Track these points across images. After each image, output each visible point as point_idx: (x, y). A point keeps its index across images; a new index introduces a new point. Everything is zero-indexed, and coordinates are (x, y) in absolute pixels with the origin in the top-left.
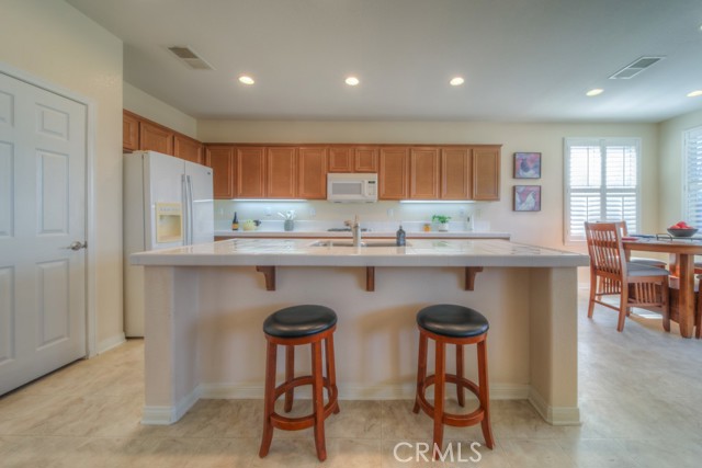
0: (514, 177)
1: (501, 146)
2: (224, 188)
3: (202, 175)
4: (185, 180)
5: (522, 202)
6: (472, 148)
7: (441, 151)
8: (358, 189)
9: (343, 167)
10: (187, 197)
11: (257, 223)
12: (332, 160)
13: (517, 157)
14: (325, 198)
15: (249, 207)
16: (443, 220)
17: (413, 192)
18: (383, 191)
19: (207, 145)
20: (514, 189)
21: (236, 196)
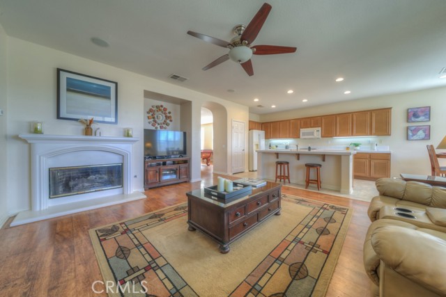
0: (408, 122)
1: (391, 108)
2: (267, 137)
3: (262, 133)
4: (259, 135)
5: (414, 135)
6: (371, 111)
7: (353, 115)
8: (312, 134)
9: (306, 126)
10: (259, 139)
11: (277, 146)
12: (302, 124)
13: (409, 111)
14: (299, 137)
15: (275, 141)
16: (356, 145)
17: (338, 133)
18: (323, 133)
19: (262, 123)
20: (408, 128)
21: (270, 138)
